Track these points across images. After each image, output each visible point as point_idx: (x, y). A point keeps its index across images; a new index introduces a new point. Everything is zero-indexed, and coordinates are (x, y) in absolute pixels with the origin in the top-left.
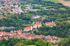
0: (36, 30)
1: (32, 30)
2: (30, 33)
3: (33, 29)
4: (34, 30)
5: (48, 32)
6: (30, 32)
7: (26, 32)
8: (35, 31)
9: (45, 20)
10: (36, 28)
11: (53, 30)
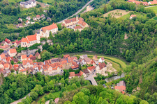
0: (48, 41)
1: (39, 42)
2: (35, 50)
3: (43, 39)
4: (44, 43)
5: (75, 44)
6: (37, 48)
7: (26, 49)
8: (47, 44)
9: (50, 11)
10: (48, 36)
11: (85, 37)
